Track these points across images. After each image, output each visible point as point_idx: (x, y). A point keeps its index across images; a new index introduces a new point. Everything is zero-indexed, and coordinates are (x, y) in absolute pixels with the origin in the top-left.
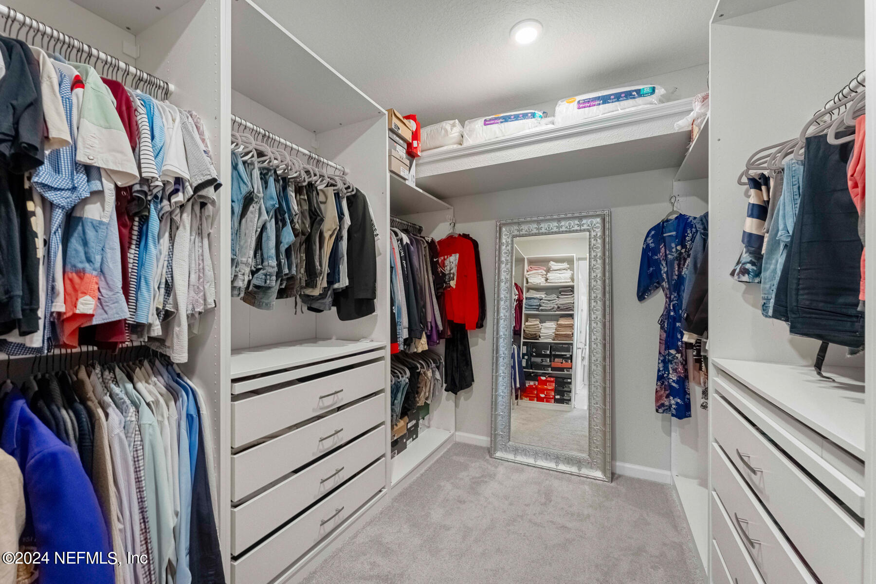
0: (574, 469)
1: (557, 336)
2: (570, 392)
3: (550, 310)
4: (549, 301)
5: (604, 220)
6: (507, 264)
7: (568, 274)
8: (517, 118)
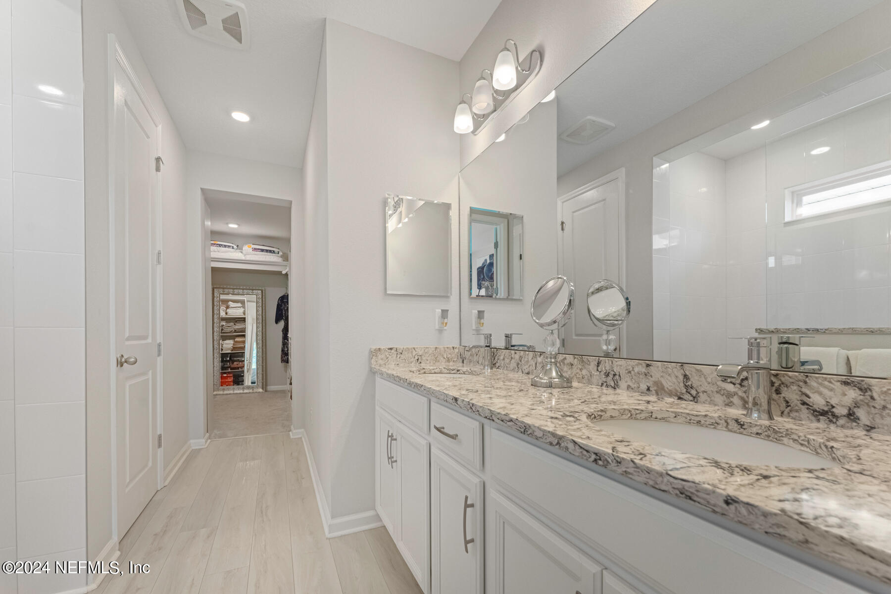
0: (251, 391)
1: (234, 348)
2: (243, 381)
3: (230, 333)
4: (229, 327)
5: (262, 292)
6: (217, 306)
7: (242, 310)
8: (225, 246)
